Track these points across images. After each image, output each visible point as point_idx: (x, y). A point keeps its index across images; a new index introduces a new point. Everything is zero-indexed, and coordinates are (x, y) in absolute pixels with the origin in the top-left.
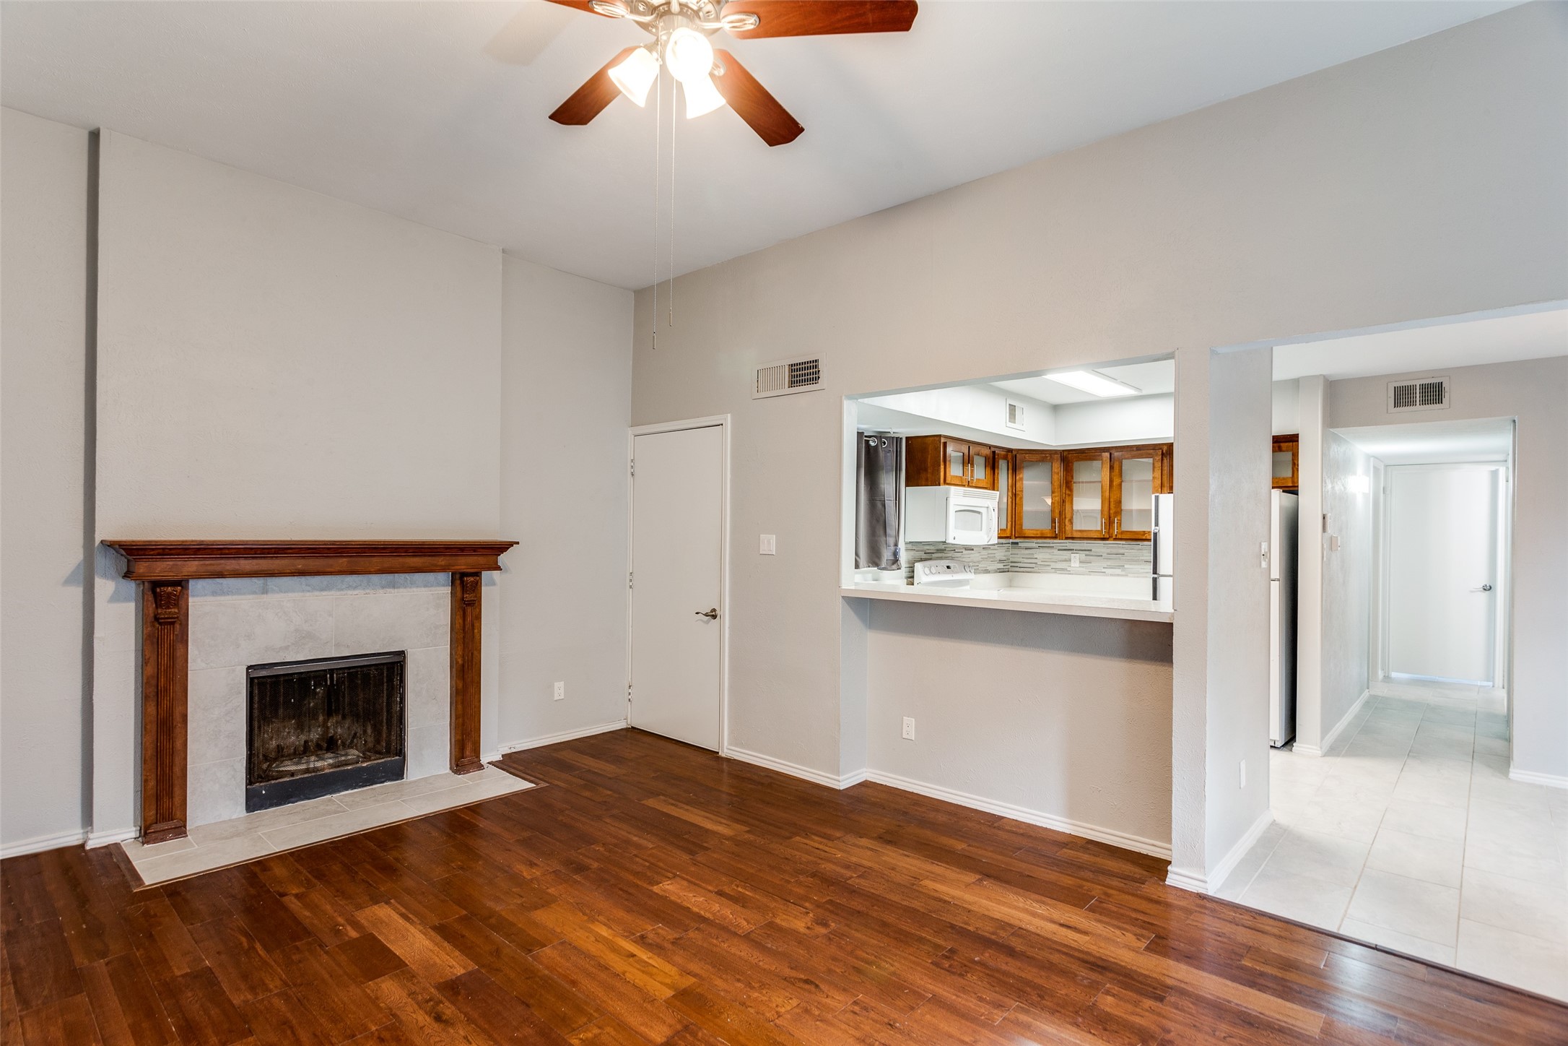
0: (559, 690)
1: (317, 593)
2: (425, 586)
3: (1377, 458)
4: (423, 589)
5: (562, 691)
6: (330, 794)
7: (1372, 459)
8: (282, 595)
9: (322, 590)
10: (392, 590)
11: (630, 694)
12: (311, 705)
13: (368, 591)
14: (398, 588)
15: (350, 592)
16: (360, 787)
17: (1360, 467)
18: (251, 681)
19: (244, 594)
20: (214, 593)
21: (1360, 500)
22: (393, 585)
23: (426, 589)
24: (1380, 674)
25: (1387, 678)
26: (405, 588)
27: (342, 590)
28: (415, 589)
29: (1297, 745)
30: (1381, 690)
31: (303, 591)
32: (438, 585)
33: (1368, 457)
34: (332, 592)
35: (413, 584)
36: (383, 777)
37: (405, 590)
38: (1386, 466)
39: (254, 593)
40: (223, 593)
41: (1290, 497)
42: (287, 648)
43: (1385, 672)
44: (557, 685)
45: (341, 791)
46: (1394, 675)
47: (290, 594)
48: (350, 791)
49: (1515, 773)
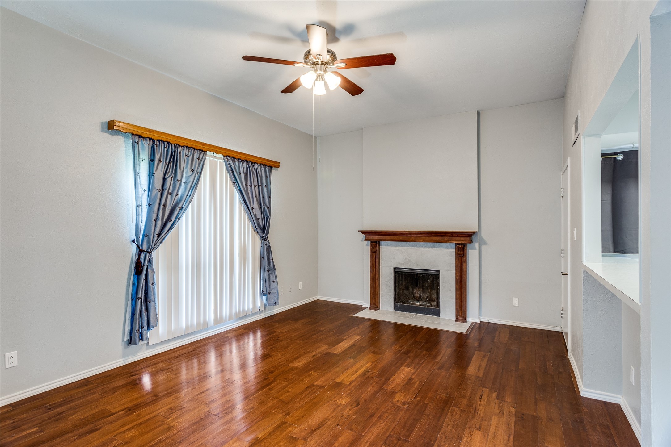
0: (516, 301)
1: (411, 247)
2: (446, 248)
4: (445, 249)
5: (517, 302)
6: (416, 313)
8: (402, 247)
9: (412, 247)
10: (434, 248)
11: (562, 314)
12: (426, 285)
13: (426, 248)
14: (436, 248)
15: (420, 248)
16: (425, 314)
18: (396, 273)
19: (393, 246)
20: (386, 246)
22: (435, 247)
23: (447, 249)
26: (439, 248)
27: (418, 247)
28: (442, 249)
31: (407, 247)
32: (451, 248)
34: (415, 248)
35: (441, 247)
36: (433, 314)
37: (439, 249)
39: (395, 246)
40: (389, 246)
42: (403, 264)
44: (514, 299)
45: (419, 314)
47: (404, 247)
48: (422, 315)
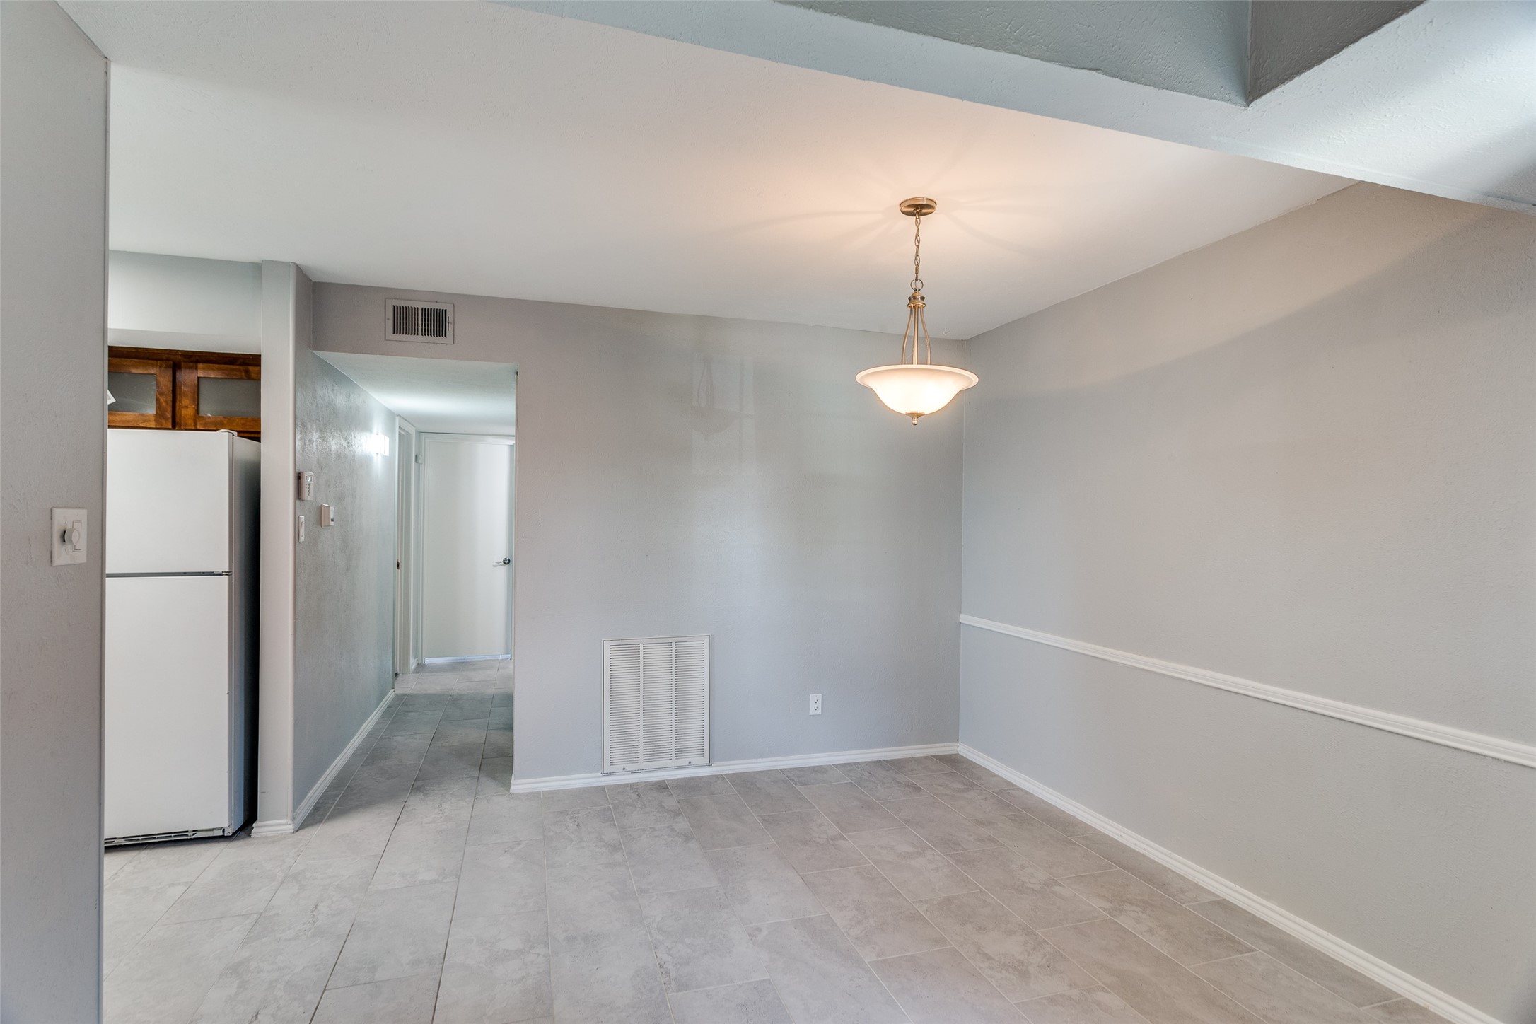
3: (402, 418)
7: (397, 418)
17: (378, 425)
21: (378, 465)
24: (413, 664)
25: (421, 667)
29: (258, 829)
30: (410, 685)
33: (391, 415)
38: (419, 433)
41: (244, 445)
43: (418, 660)
46: (428, 661)
49: (519, 785)
